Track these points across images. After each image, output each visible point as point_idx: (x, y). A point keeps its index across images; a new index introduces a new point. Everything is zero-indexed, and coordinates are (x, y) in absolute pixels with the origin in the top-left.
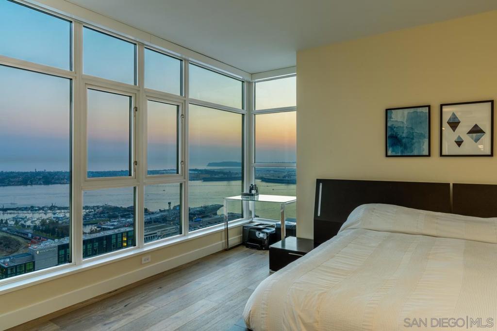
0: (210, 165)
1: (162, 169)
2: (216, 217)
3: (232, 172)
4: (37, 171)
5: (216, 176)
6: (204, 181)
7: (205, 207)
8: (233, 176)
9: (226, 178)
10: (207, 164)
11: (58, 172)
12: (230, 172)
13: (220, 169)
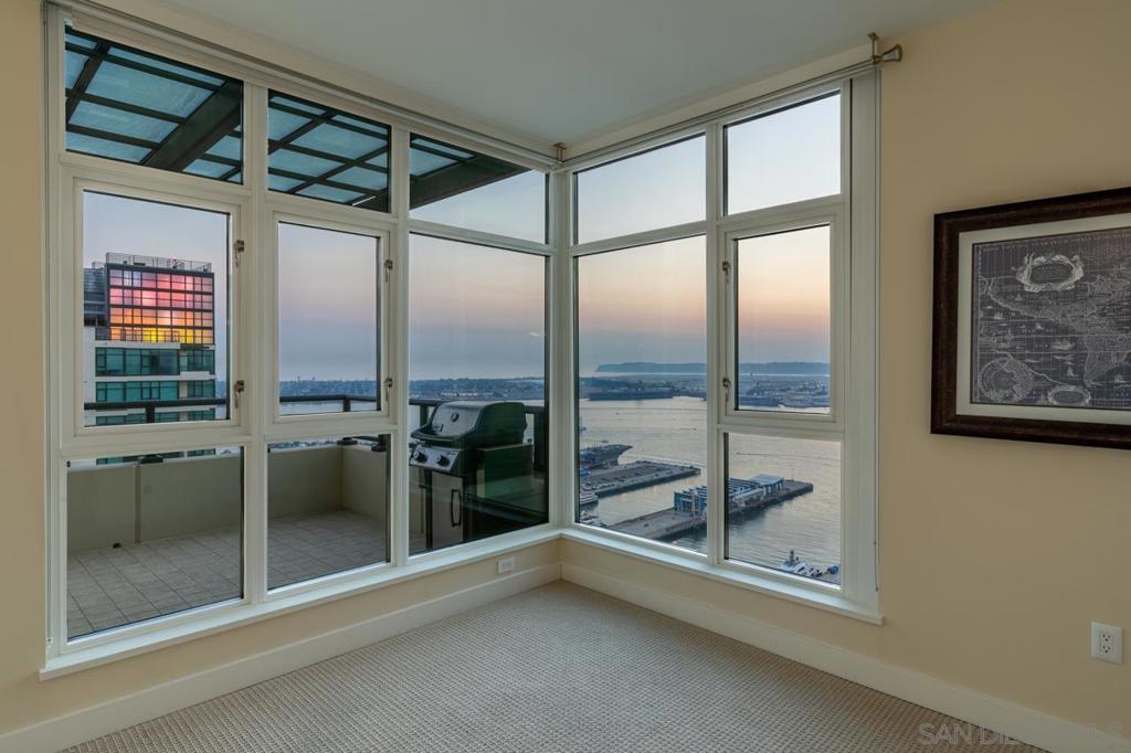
0: (601, 369)
1: (513, 377)
2: (615, 469)
3: (644, 381)
4: (302, 379)
5: (615, 391)
6: (592, 400)
7: (595, 450)
8: (647, 390)
9: (634, 394)
10: (596, 367)
11: (335, 382)
12: (641, 382)
13: (623, 377)
